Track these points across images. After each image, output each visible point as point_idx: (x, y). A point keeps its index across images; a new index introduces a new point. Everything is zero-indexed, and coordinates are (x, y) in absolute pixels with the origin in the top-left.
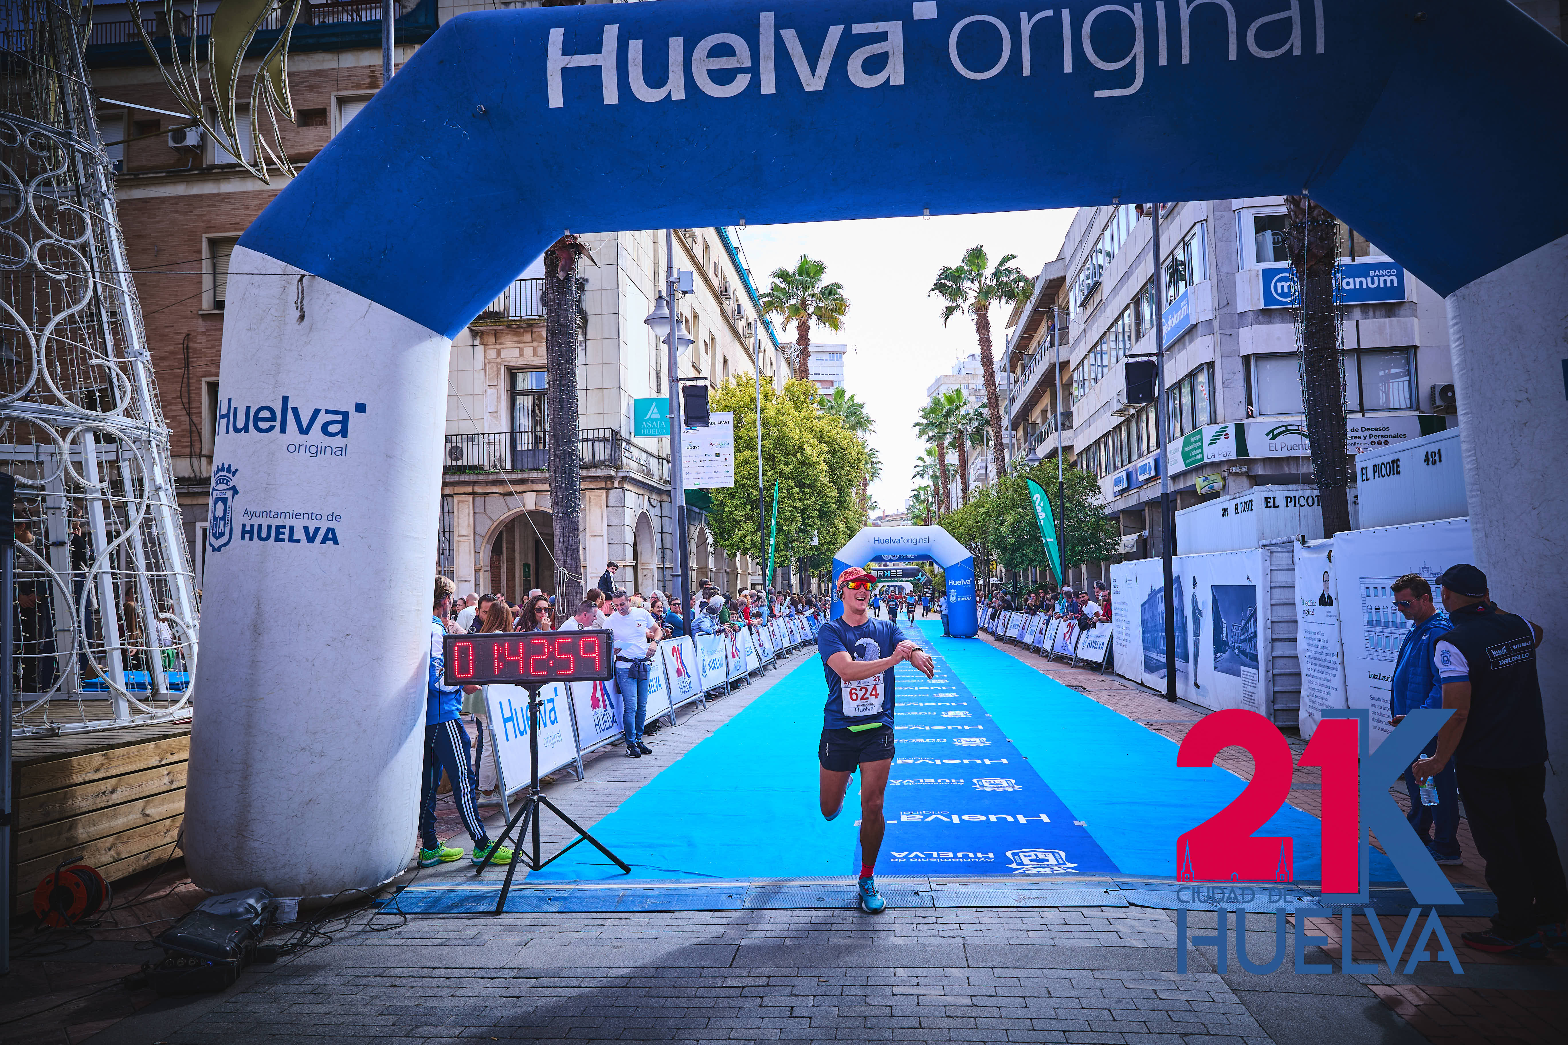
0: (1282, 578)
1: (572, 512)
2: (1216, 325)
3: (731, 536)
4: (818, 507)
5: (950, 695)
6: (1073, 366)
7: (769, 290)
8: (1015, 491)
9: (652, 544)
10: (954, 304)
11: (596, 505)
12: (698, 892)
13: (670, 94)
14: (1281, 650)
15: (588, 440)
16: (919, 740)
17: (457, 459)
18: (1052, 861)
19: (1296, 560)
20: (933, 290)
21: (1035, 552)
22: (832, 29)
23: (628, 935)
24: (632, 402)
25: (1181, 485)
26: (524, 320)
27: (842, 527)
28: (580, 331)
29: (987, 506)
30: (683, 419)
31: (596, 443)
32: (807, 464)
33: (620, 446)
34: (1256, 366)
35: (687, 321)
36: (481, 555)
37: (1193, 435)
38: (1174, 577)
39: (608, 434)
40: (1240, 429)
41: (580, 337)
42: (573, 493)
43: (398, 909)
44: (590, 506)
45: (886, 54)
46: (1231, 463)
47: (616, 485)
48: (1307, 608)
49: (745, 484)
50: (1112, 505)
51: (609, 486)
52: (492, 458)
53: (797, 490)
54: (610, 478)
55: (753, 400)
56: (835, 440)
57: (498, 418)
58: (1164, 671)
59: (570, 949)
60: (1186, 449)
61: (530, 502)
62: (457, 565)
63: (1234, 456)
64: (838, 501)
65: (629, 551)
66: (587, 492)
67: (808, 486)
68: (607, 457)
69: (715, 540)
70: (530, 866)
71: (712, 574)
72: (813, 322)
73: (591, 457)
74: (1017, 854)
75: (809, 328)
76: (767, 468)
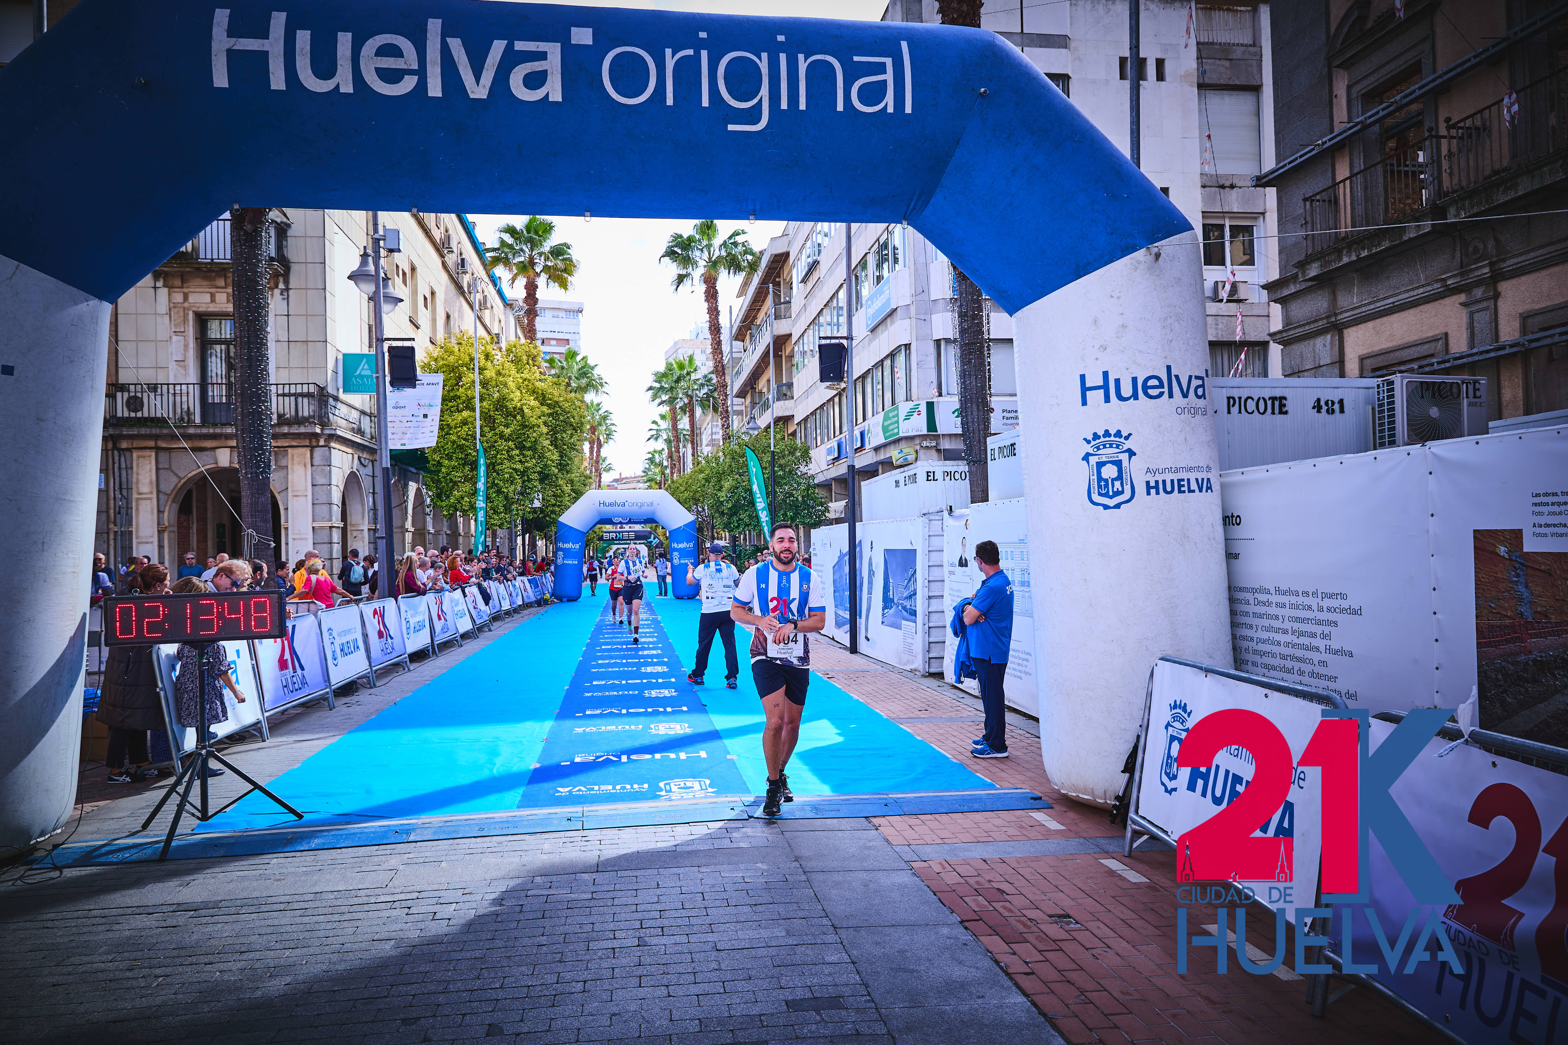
0: (936, 542)
1: (262, 473)
2: (913, 309)
3: (448, 497)
4: (538, 469)
5: (654, 652)
6: (794, 338)
7: (497, 245)
8: (733, 458)
9: (363, 504)
10: (684, 272)
11: (299, 463)
12: (366, 830)
13: (338, 86)
14: (935, 605)
15: (290, 395)
16: (612, 693)
17: (136, 411)
18: (697, 786)
19: (945, 528)
20: (663, 256)
21: (750, 516)
22: (496, 43)
23: (292, 870)
24: (340, 357)
25: (882, 456)
26: (216, 263)
27: (567, 489)
28: (281, 279)
29: (707, 472)
30: (388, 379)
31: (300, 399)
32: (527, 426)
33: (327, 402)
34: (946, 350)
35: (404, 274)
36: (166, 514)
37: (890, 411)
38: (857, 542)
39: (312, 389)
40: (930, 406)
41: (281, 286)
42: (262, 454)
43: (54, 864)
44: (293, 464)
45: (545, 72)
46: (923, 437)
47: (322, 443)
48: (952, 569)
49: (463, 445)
50: (825, 473)
51: (315, 444)
52: (179, 411)
53: (517, 452)
54: (316, 436)
55: (472, 359)
56: (557, 402)
57: (185, 368)
58: (847, 627)
59: (231, 885)
60: (886, 424)
61: (224, 458)
62: (137, 524)
63: (925, 432)
64: (561, 464)
65: (337, 511)
66: (290, 450)
67: (529, 449)
68: (312, 413)
69: (432, 500)
70: (198, 818)
71: (431, 536)
72: (541, 281)
73: (293, 413)
74: (669, 784)
75: (537, 287)
76: (487, 429)
